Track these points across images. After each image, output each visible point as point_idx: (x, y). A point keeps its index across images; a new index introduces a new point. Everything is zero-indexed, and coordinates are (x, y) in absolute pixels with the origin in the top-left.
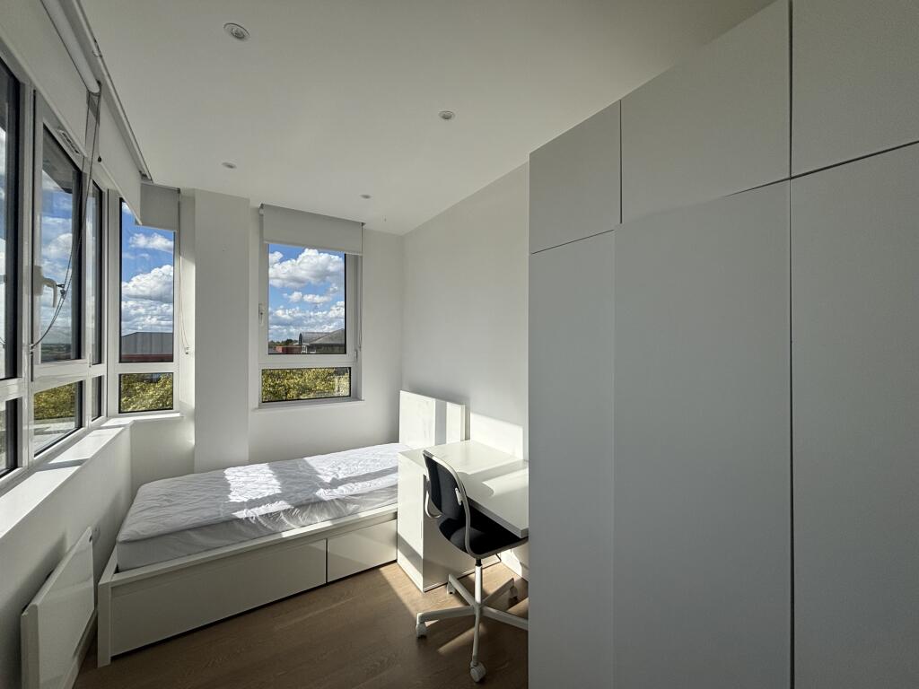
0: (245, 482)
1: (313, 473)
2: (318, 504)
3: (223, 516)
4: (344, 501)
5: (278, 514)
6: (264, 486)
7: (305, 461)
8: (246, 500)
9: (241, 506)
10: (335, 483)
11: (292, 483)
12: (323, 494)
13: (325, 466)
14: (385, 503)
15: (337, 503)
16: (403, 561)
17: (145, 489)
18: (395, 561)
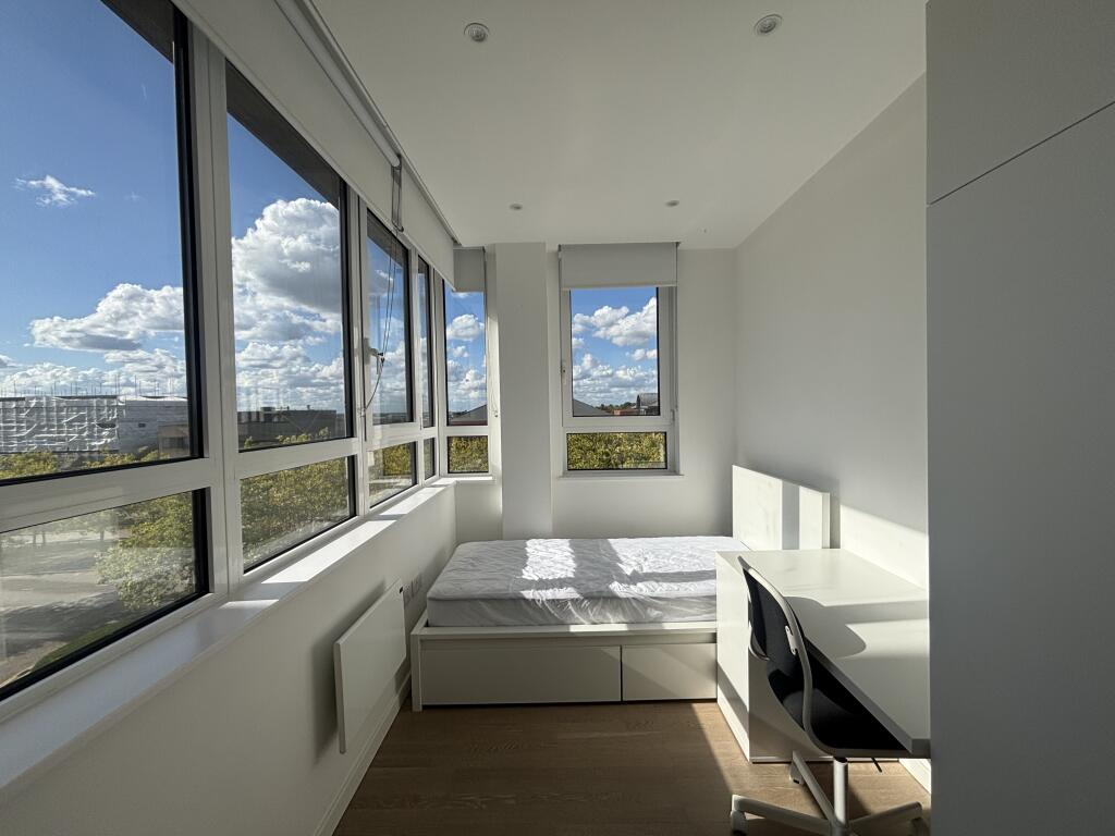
0: (542, 558)
1: (615, 558)
2: (611, 600)
3: (511, 591)
4: (643, 603)
5: (565, 602)
6: (559, 566)
7: (609, 544)
8: (537, 579)
9: (530, 585)
10: (636, 578)
11: (588, 568)
12: (617, 588)
13: (631, 553)
14: (700, 618)
15: (634, 604)
16: (723, 702)
17: (462, 548)
18: (715, 700)
